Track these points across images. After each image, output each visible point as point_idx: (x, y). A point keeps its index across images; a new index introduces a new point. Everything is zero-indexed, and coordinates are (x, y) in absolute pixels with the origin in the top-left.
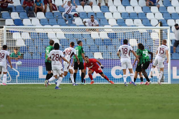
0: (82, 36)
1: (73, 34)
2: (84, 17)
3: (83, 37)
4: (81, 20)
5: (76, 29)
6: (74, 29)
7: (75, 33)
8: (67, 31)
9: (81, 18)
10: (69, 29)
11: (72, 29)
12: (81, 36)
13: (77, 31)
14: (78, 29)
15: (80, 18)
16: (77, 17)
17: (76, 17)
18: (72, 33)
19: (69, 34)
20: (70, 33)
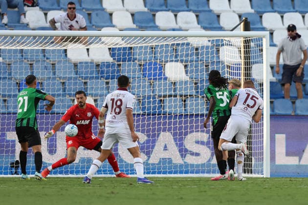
0: (45, 56)
1: (22, 50)
2: (51, 7)
3: (47, 59)
4: (42, 14)
5: (29, 36)
6: (23, 37)
7: (25, 48)
8: (6, 43)
9: (42, 9)
10: (12, 37)
11: (18, 36)
12: (41, 55)
13: (30, 42)
14: (35, 37)
15: (40, 8)
16: (33, 6)
17: (28, 6)
18: (18, 48)
19: (10, 51)
20: (14, 48)
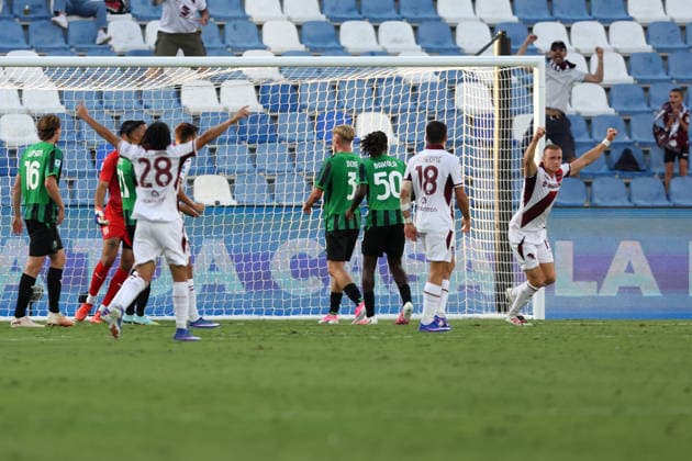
0: (141, 102)
1: (101, 93)
2: (153, 15)
3: (146, 107)
4: (136, 26)
5: (113, 67)
6: (103, 68)
7: (106, 89)
8: (74, 79)
9: (137, 18)
10: (83, 68)
11: (93, 67)
12: (135, 102)
13: (116, 77)
14: (123, 69)
15: (134, 16)
16: (120, 12)
17: (113, 13)
18: (95, 89)
19: (79, 94)
20: (87, 89)
